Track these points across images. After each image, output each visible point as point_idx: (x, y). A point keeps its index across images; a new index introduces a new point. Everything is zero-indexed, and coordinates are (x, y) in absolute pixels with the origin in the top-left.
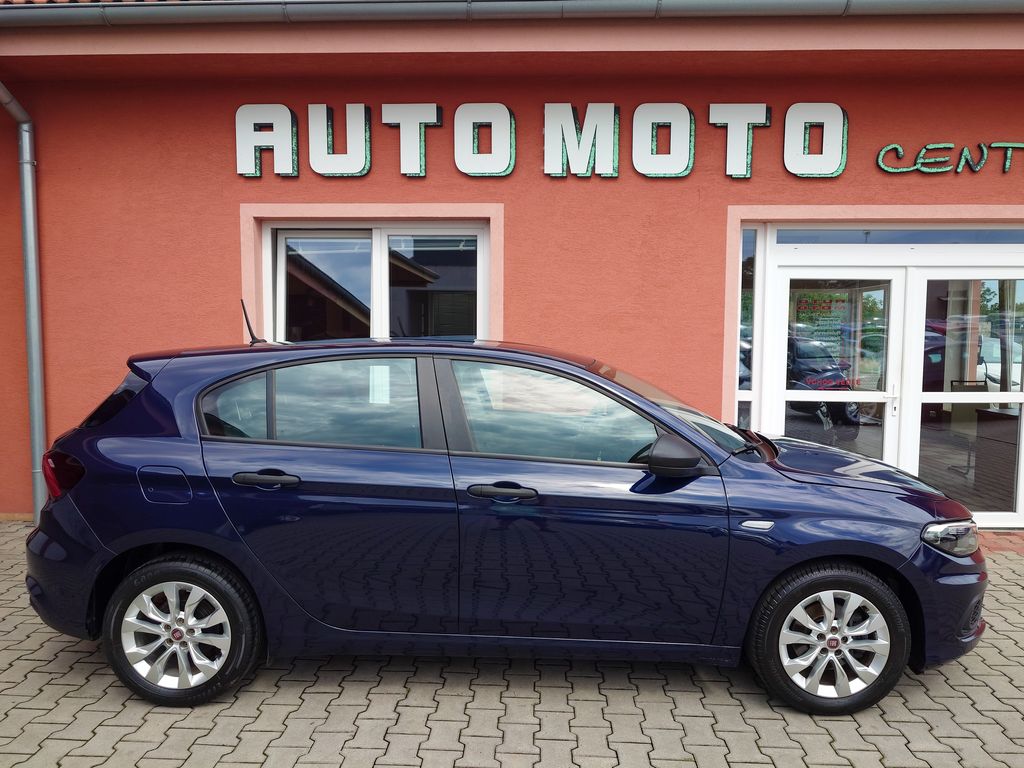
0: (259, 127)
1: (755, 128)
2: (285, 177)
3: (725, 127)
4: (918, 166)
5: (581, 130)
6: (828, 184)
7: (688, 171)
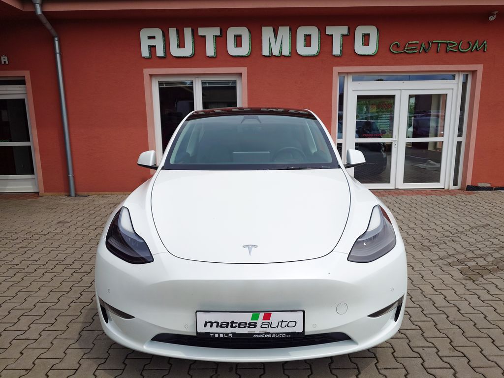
0: (150, 38)
1: (343, 36)
2: (161, 58)
3: (332, 36)
4: (405, 50)
5: (277, 37)
6: (371, 58)
7: (318, 53)
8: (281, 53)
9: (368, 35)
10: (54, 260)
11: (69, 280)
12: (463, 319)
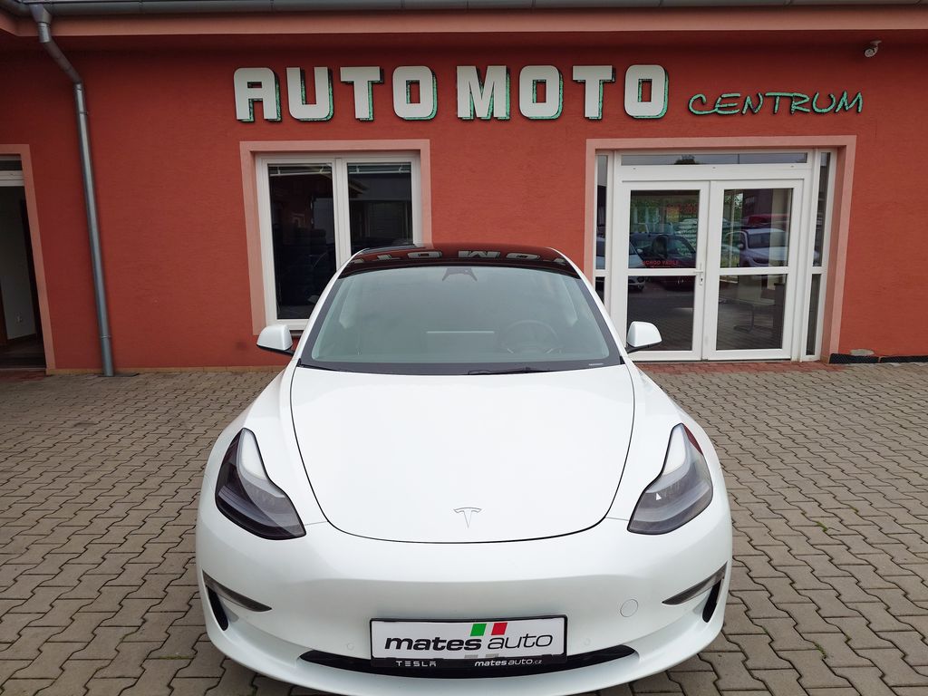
0: (252, 85)
1: (605, 83)
2: (272, 122)
4: (716, 110)
6: (655, 123)
7: (559, 114)
8: (492, 114)
9: (649, 82)
10: (61, 493)
11: (86, 531)
12: (799, 598)
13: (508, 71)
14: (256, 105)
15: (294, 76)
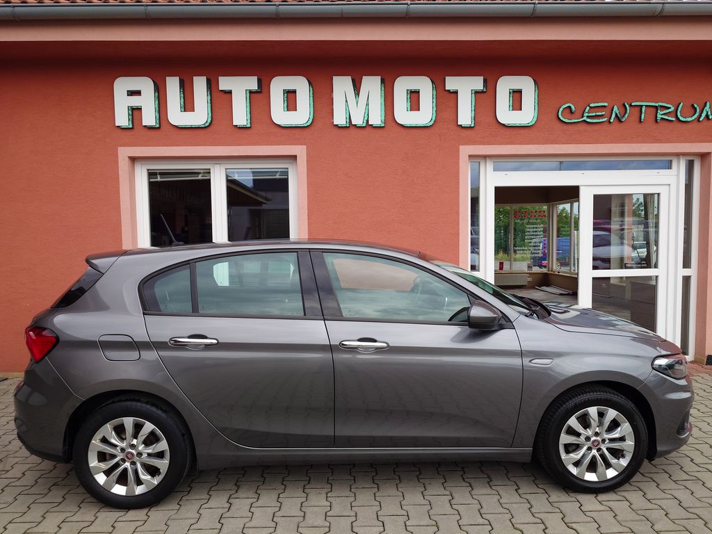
0: (132, 93)
1: (477, 92)
2: (151, 128)
3: (456, 93)
4: (585, 118)
5: (358, 94)
6: (526, 131)
7: (432, 122)
8: (368, 121)
9: (520, 92)
13: (383, 81)
14: (135, 112)
15: (173, 85)
